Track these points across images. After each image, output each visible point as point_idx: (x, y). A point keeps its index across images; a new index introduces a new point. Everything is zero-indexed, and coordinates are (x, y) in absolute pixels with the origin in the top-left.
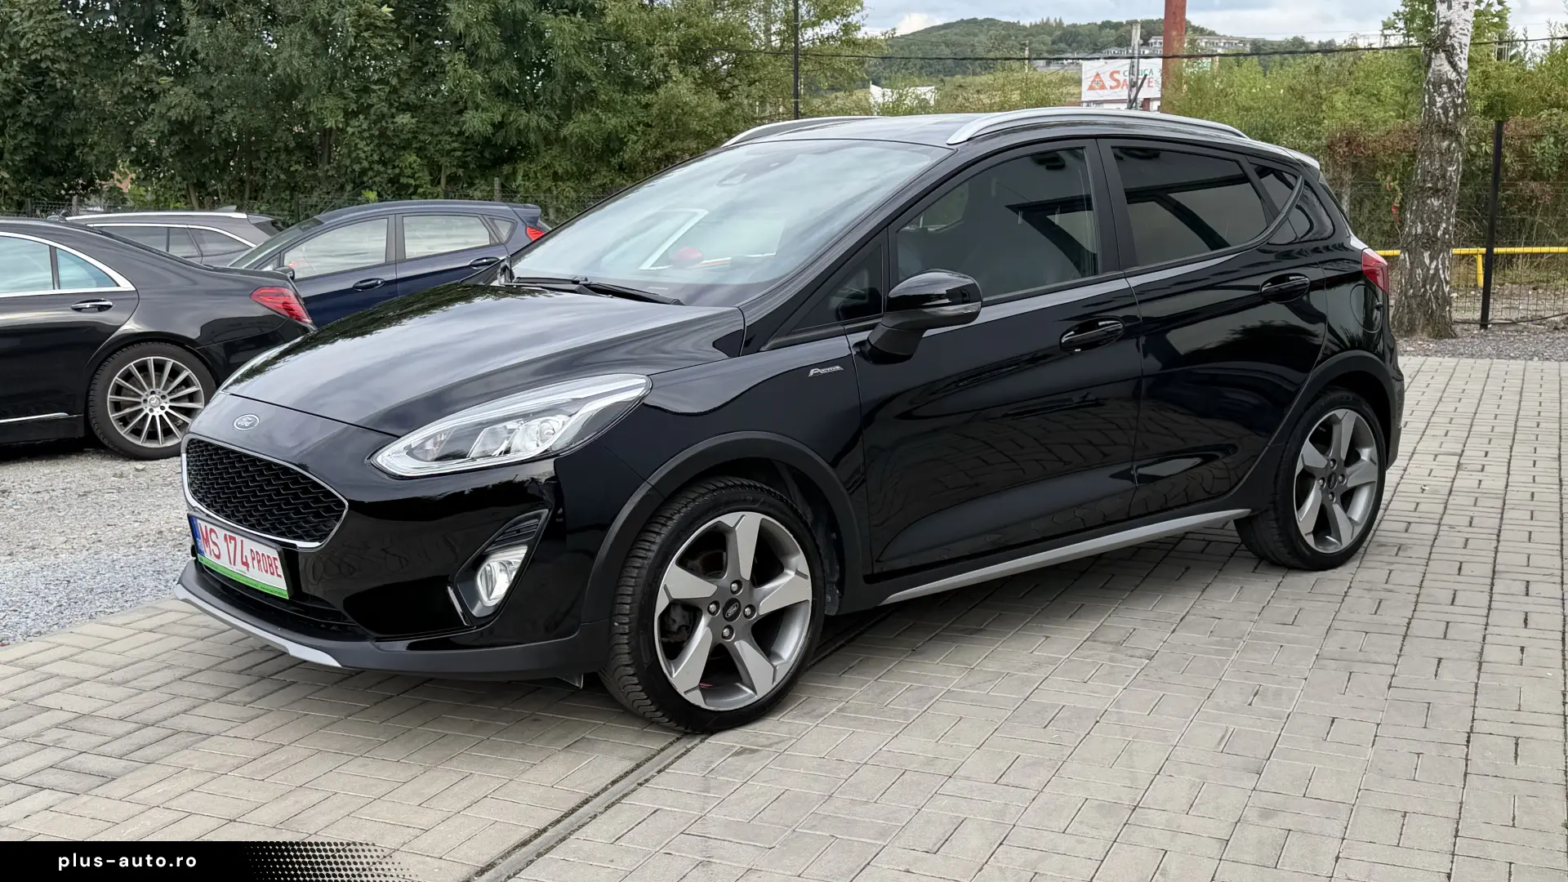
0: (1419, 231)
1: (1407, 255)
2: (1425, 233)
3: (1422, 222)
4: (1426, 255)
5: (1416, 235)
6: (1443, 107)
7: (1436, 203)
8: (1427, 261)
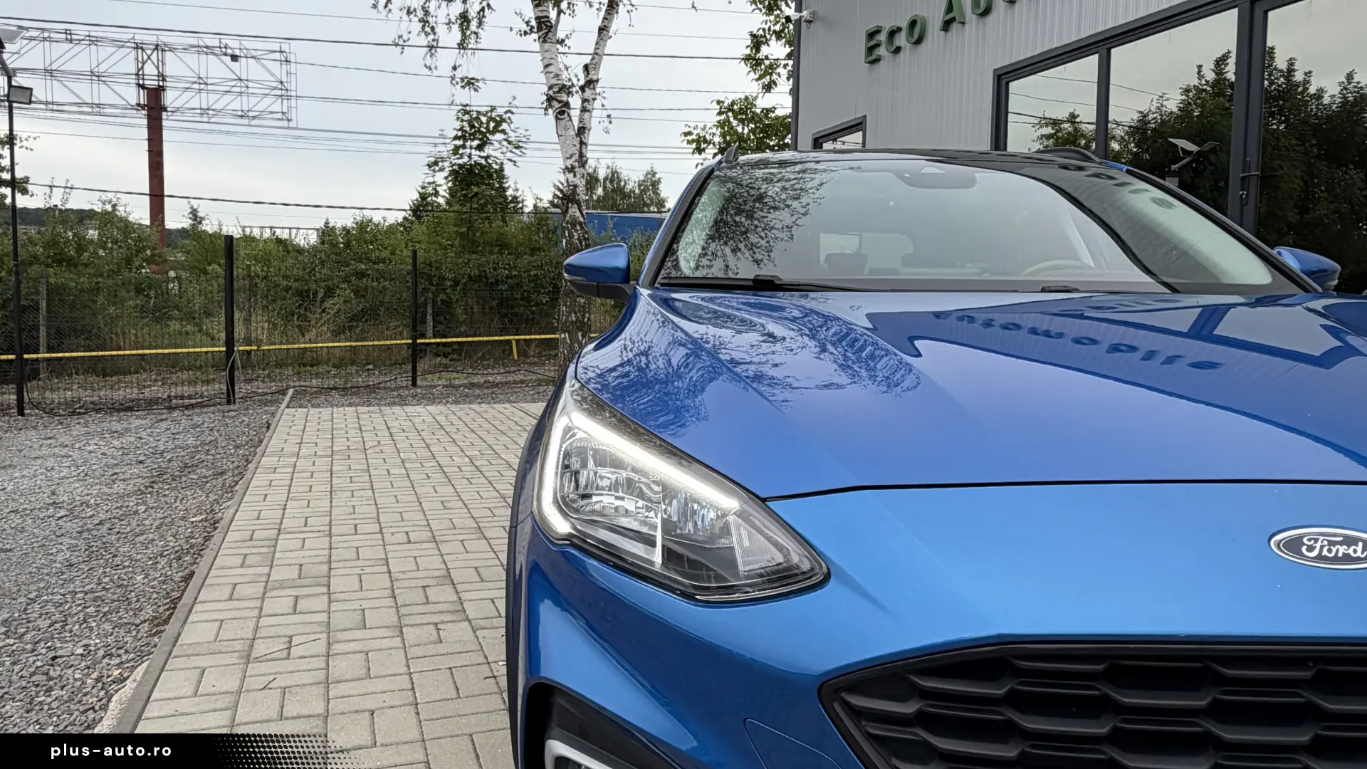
0: (574, 319)
1: (567, 335)
2: (578, 320)
3: (575, 313)
4: (580, 334)
5: (572, 321)
6: (579, 239)
7: (582, 301)
8: (580, 338)
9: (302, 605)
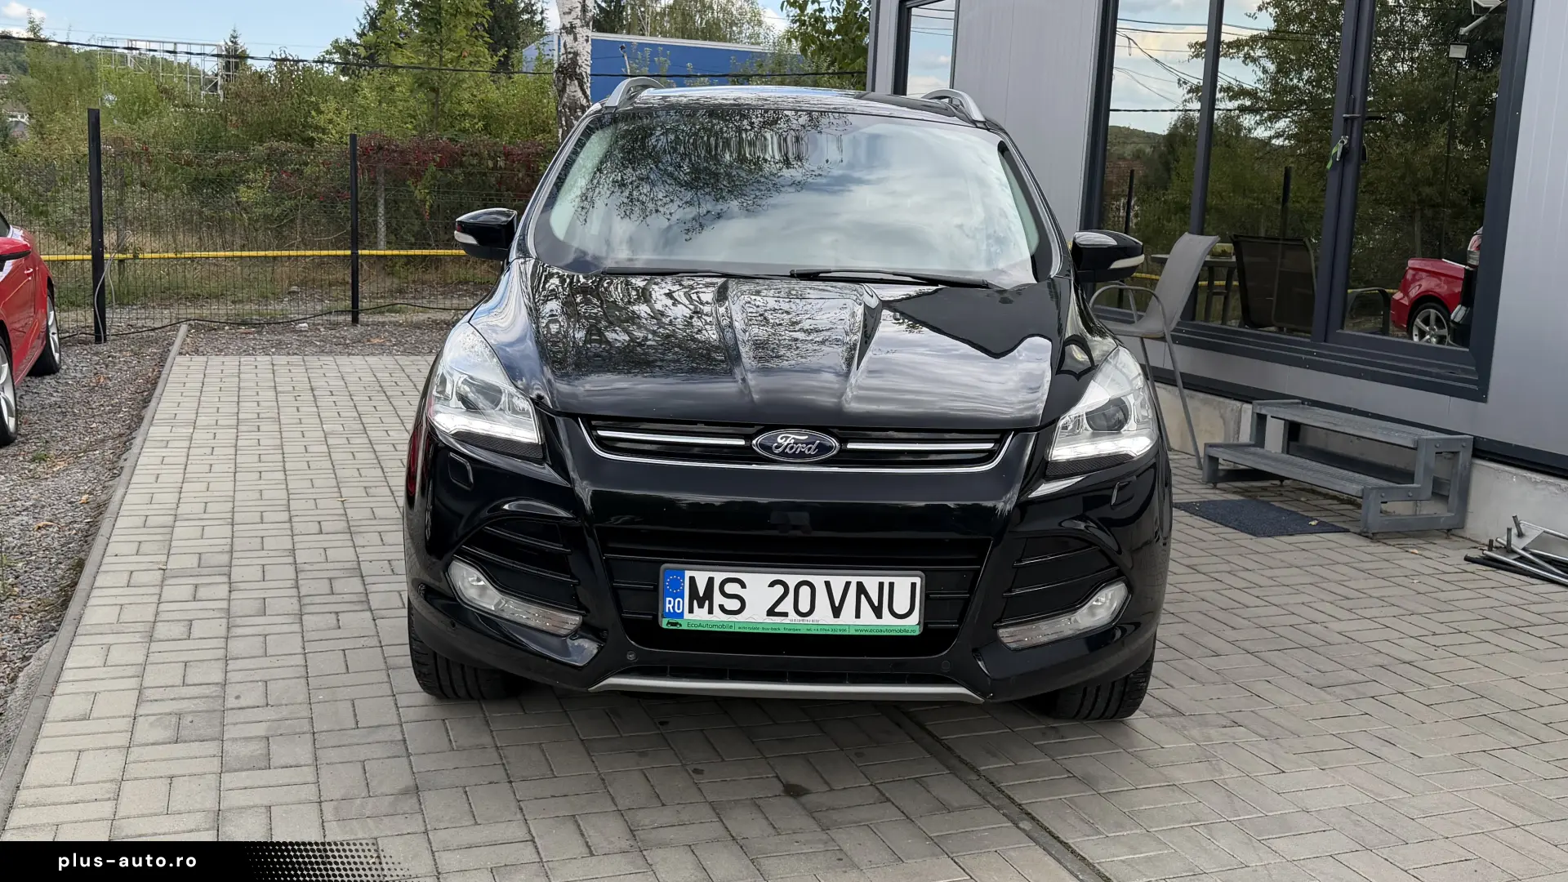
9: (202, 592)
